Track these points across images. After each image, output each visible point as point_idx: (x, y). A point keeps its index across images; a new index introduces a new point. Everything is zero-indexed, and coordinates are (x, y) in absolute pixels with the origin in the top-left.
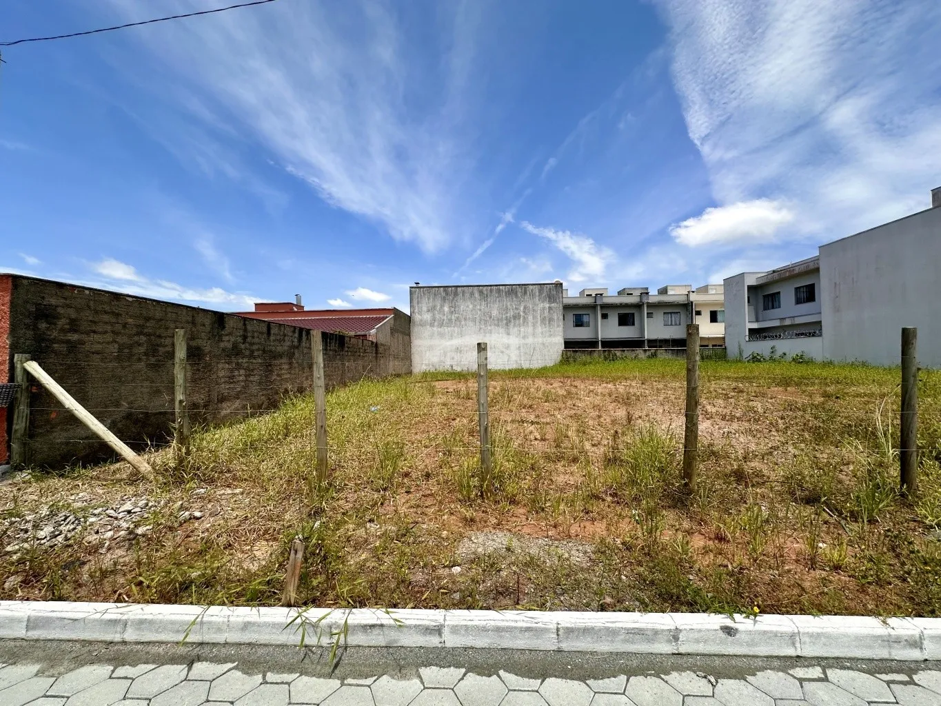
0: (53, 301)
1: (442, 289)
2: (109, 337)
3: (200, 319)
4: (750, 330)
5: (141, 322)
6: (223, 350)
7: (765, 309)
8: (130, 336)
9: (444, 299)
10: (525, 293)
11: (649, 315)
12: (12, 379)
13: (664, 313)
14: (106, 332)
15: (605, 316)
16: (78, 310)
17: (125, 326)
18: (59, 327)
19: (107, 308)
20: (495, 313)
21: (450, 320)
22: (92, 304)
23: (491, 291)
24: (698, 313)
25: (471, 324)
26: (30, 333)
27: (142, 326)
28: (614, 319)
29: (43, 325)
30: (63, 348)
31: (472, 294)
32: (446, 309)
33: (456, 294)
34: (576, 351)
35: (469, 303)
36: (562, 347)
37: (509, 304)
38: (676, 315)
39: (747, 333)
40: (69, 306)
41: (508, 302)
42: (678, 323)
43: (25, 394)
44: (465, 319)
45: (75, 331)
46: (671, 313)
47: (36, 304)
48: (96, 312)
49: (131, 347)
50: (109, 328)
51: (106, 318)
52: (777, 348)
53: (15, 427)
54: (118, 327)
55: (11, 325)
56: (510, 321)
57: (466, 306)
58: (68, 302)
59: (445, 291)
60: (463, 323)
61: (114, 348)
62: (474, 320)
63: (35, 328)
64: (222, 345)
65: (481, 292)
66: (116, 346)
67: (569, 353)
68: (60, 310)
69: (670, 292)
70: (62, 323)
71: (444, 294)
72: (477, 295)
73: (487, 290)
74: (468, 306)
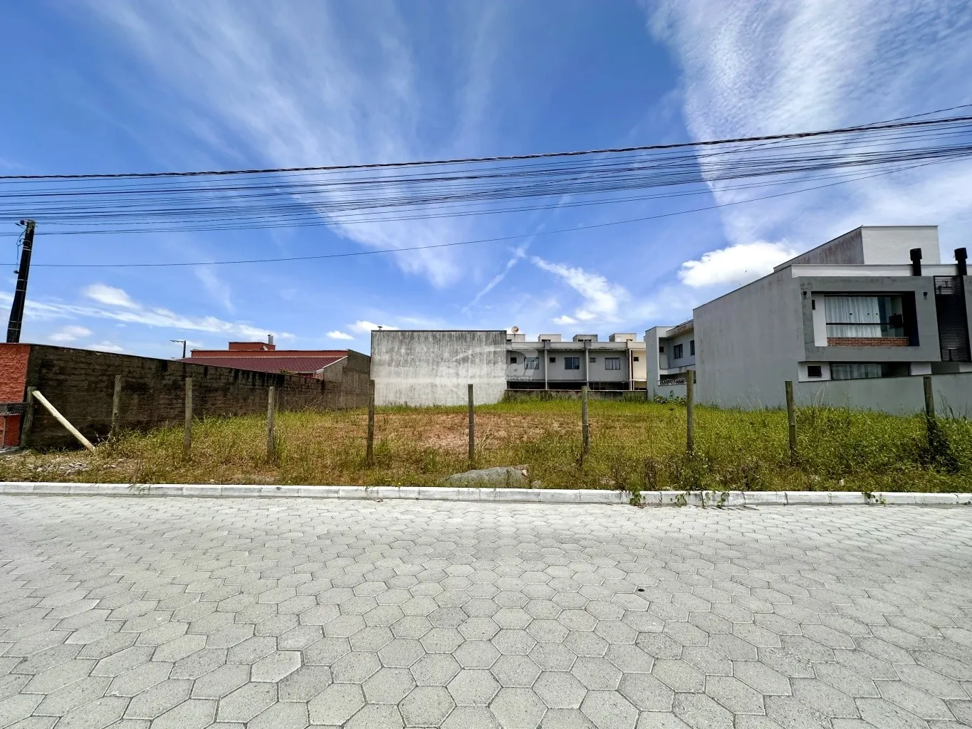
0: (51, 357)
1: (400, 333)
2: (83, 377)
3: (147, 365)
4: (662, 377)
5: (105, 367)
6: (165, 385)
7: (675, 358)
8: (96, 376)
9: (401, 342)
10: (473, 338)
11: (592, 360)
12: (25, 400)
13: (606, 358)
14: (81, 374)
15: (552, 360)
16: (66, 362)
17: (93, 370)
18: (53, 372)
19: (83, 360)
20: (446, 355)
21: (406, 361)
22: (74, 358)
23: (444, 336)
24: (636, 359)
25: (425, 365)
26: (37, 375)
27: (106, 370)
28: (561, 363)
29: (44, 371)
30: (55, 384)
31: (426, 338)
32: (403, 351)
33: (412, 338)
34: (517, 391)
35: (423, 346)
36: (505, 387)
37: (459, 348)
38: (616, 360)
39: (659, 379)
40: (60, 360)
41: (457, 346)
42: (618, 367)
43: (31, 408)
44: (420, 360)
45: (62, 374)
46: (612, 359)
47: (42, 359)
48: (76, 362)
49: (96, 383)
50: (83, 372)
51: (82, 366)
52: (674, 392)
53: (24, 426)
54: (89, 371)
55: (28, 371)
56: (459, 363)
57: (421, 348)
58: (59, 357)
59: (402, 335)
60: (417, 363)
61: (85, 384)
62: (427, 362)
63: (40, 372)
64: (164, 382)
65: (434, 337)
66: (87, 382)
67: (510, 393)
68: (55, 362)
69: (617, 340)
70: (56, 369)
71: (401, 338)
72: (431, 339)
73: (440, 335)
74: (422, 349)
